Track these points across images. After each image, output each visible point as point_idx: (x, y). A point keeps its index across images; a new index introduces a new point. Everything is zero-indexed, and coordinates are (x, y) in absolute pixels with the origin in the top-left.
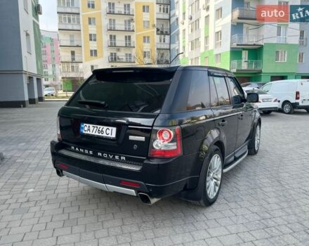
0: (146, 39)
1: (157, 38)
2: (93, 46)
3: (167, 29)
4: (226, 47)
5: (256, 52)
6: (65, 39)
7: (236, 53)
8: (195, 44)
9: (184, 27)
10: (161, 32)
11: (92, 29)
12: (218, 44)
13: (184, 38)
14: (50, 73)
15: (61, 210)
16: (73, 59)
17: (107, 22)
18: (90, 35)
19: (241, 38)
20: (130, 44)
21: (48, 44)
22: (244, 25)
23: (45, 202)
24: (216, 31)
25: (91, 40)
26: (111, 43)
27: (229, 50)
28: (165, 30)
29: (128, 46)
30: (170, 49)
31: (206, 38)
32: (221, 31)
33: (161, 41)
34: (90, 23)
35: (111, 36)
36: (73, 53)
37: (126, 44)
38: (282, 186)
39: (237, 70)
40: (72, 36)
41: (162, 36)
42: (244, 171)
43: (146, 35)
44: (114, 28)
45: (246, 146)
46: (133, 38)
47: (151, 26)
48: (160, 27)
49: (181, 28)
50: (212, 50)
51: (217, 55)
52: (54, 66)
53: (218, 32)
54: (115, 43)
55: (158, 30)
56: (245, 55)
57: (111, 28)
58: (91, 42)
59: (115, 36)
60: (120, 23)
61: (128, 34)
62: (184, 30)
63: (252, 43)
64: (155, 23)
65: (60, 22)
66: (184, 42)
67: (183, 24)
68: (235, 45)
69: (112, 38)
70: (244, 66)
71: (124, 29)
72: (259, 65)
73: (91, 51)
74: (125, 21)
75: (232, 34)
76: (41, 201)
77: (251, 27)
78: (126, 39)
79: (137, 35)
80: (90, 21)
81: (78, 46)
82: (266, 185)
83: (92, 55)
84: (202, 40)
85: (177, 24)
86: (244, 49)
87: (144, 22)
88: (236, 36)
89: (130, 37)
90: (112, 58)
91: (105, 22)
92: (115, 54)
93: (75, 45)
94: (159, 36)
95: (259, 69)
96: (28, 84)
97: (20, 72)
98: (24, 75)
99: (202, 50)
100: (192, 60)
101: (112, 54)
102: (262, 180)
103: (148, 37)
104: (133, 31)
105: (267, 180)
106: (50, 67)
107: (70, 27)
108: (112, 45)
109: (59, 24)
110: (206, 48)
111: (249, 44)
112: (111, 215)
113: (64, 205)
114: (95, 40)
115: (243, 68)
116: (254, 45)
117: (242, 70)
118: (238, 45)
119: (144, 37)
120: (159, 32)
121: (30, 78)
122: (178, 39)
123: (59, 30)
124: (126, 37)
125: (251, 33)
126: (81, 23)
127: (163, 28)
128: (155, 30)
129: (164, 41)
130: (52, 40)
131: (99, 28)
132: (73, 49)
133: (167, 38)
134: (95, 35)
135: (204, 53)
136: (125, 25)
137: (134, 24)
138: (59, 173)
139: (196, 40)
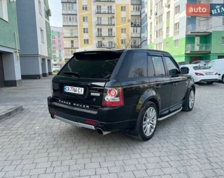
0: (123, 30)
1: (131, 29)
2: (86, 36)
3: (138, 23)
4: (182, 35)
5: (206, 38)
6: (67, 32)
7: (190, 39)
8: (159, 33)
9: (151, 21)
10: (134, 25)
11: (85, 25)
12: (176, 33)
13: (151, 29)
14: (58, 56)
15: (53, 139)
16: (72, 46)
17: (96, 19)
18: (84, 29)
19: (194, 28)
20: (111, 34)
21: (56, 36)
22: (197, 18)
23: (45, 134)
24: (175, 23)
25: (84, 32)
26: (98, 34)
27: (185, 36)
28: (137, 24)
29: (110, 36)
30: (140, 37)
31: (168, 28)
32: (178, 23)
33: (134, 31)
34: (84, 21)
35: (98, 29)
36: (72, 42)
37: (109, 34)
38: (202, 131)
39: (191, 52)
40: (72, 30)
41: (135, 28)
42: (178, 121)
43: (123, 28)
44: (101, 23)
45: (181, 104)
46: (114, 30)
47: (127, 21)
48: (133, 22)
49: (149, 21)
50: (172, 38)
51: (175, 41)
52: (60, 51)
53: (176, 24)
54: (101, 34)
55: (132, 24)
56: (197, 40)
57: (98, 23)
58: (84, 34)
59: (101, 29)
60: (105, 20)
61: (110, 27)
62: (151, 23)
63: (203, 31)
64: (130, 19)
65: (64, 21)
66: (151, 31)
67: (151, 18)
68: (189, 33)
69: (99, 30)
70: (197, 48)
71: (107, 24)
72: (209, 48)
73: (85, 40)
74: (109, 18)
75: (187, 25)
76: (43, 134)
77: (202, 19)
78: (109, 31)
79: (117, 28)
80: (84, 19)
81: (75, 37)
82: (190, 130)
83: (85, 43)
84: (164, 30)
85: (146, 19)
86: (197, 36)
87: (122, 18)
88: (190, 26)
89: (111, 29)
90: (99, 45)
91: (94, 19)
92: (101, 42)
93: (74, 36)
94: (132, 28)
95: (208, 50)
96: (42, 64)
97: (37, 56)
98: (39, 58)
99: (164, 37)
100: (157, 45)
101: (99, 42)
102: (189, 128)
103: (125, 29)
104: (114, 25)
105: (192, 127)
106: (57, 51)
107: (70, 24)
108: (99, 36)
109: (63, 22)
110: (167, 35)
111: (201, 31)
112: (83, 143)
113: (55, 136)
114: (87, 32)
115: (195, 50)
116: (205, 32)
117: (195, 52)
118: (191, 33)
119: (122, 29)
120: (133, 25)
121: (43, 59)
122: (147, 30)
123: (63, 26)
124: (109, 29)
125: (202, 23)
126: (78, 21)
127: (135, 22)
128: (130, 23)
129: (137, 32)
130: (59, 33)
131: (90, 24)
132: (72, 39)
133: (139, 29)
134: (87, 29)
135: (165, 40)
136: (109, 21)
137: (115, 20)
138: (52, 117)
139: (160, 30)
